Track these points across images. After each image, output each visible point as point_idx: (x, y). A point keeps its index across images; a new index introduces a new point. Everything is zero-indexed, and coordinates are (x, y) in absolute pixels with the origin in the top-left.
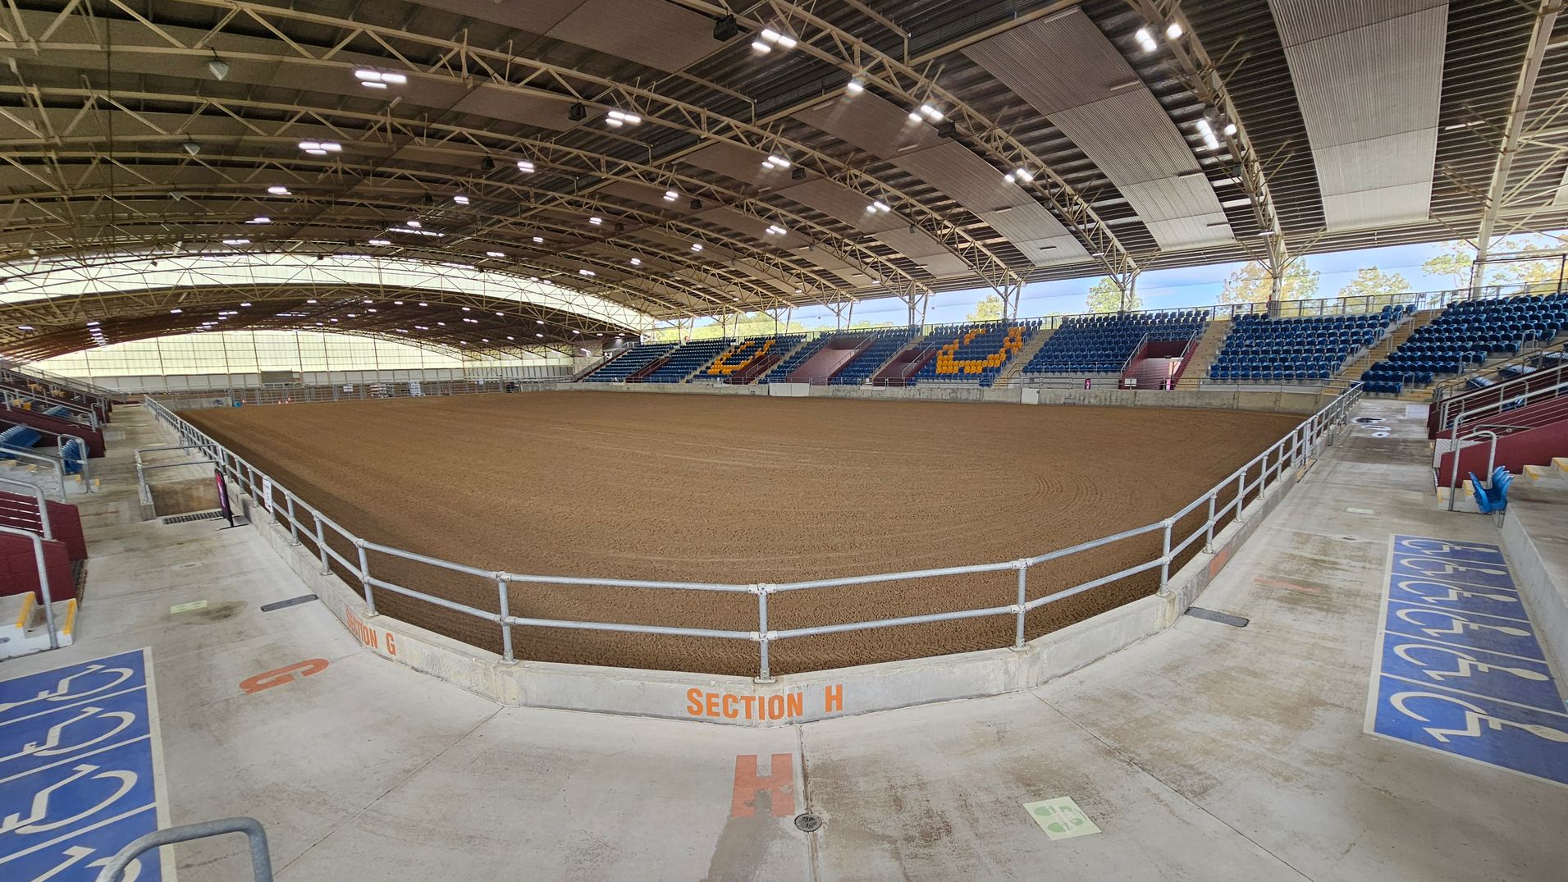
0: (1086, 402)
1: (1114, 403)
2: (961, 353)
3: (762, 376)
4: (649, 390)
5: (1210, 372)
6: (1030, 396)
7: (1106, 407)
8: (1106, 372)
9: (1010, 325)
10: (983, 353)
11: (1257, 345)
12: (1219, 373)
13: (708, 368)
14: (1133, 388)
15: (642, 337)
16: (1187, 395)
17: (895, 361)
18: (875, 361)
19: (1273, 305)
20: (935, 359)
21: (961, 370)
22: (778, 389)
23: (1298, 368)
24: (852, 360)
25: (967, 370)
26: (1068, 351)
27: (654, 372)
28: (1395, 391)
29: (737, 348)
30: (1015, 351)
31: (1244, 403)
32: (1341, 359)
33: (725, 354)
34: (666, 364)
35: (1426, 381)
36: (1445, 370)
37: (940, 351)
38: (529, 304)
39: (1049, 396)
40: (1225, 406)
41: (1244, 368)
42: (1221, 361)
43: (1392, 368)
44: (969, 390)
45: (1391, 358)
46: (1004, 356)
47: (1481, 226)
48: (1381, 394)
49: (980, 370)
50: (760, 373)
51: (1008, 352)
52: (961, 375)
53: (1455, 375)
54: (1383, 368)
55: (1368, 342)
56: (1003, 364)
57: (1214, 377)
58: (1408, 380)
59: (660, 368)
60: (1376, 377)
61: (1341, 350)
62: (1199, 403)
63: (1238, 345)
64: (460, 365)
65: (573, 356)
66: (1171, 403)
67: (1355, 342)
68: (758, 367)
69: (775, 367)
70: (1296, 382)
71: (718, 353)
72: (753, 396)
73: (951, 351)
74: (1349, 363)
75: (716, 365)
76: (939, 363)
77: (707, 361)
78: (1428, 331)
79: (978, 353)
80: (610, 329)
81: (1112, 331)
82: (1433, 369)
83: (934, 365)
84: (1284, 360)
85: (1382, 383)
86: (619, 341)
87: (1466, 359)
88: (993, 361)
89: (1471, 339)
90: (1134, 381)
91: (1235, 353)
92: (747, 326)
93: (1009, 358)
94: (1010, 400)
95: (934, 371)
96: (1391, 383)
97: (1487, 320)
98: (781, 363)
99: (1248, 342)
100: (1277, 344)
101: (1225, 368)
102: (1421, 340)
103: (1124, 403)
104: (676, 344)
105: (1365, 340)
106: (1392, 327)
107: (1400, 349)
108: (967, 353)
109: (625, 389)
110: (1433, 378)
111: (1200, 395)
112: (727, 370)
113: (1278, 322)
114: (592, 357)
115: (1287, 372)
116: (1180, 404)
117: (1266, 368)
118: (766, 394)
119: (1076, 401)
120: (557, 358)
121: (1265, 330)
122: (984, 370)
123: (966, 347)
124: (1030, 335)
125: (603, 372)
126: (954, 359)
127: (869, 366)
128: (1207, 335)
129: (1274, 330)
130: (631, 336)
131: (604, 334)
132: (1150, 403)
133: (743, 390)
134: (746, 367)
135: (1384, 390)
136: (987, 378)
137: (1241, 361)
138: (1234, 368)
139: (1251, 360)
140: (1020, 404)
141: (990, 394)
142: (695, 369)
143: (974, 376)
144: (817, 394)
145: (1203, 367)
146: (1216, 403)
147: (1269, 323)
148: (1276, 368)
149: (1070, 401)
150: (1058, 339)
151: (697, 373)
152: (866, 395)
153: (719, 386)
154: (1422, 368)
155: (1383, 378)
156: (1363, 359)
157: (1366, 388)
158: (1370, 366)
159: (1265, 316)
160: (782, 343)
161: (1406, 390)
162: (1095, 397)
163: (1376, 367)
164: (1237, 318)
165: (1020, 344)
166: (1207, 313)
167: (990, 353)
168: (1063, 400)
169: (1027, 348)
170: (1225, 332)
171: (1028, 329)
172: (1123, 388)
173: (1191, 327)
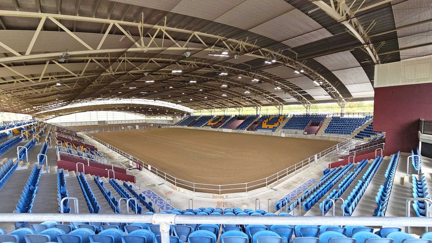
0: (296, 137)
1: (302, 138)
2: (268, 123)
3: (221, 126)
4: (193, 129)
6: (283, 135)
7: (300, 139)
8: (301, 130)
9: (280, 116)
10: (273, 123)
11: (336, 124)
12: (326, 131)
13: (207, 123)
15: (191, 114)
16: (318, 136)
17: (252, 124)
18: (248, 124)
19: (341, 114)
20: (262, 124)
21: (268, 127)
22: (225, 130)
23: (344, 131)
24: (243, 123)
25: (269, 127)
26: (293, 124)
27: (194, 124)
28: (362, 138)
29: (214, 118)
30: (281, 123)
31: (331, 139)
32: (354, 129)
33: (212, 120)
34: (197, 122)
35: (369, 136)
36: (373, 134)
37: (263, 122)
38: (165, 107)
39: (287, 135)
40: (327, 140)
41: (333, 130)
42: (328, 128)
43: (364, 132)
44: (269, 133)
45: (364, 130)
46: (278, 124)
49: (272, 127)
50: (220, 125)
52: (268, 128)
56: (278, 126)
57: (325, 132)
59: (196, 123)
60: (360, 135)
61: (355, 127)
62: (321, 139)
63: (332, 124)
64: (145, 119)
65: (173, 118)
66: (315, 138)
67: (358, 125)
68: (220, 124)
69: (224, 124)
70: (344, 134)
71: (210, 119)
72: (218, 131)
73: (266, 122)
74: (356, 130)
75: (209, 122)
76: (263, 125)
77: (207, 121)
79: (272, 123)
80: (183, 112)
81: (304, 119)
82: (371, 133)
83: (262, 126)
84: (342, 129)
86: (185, 115)
88: (276, 125)
90: (306, 133)
91: (331, 126)
92: (217, 112)
93: (279, 125)
94: (278, 136)
95: (262, 127)
98: (225, 123)
99: (334, 124)
100: (341, 125)
101: (328, 130)
103: (304, 138)
104: (199, 116)
105: (360, 125)
106: (367, 122)
107: (367, 127)
108: (270, 123)
109: (187, 128)
110: (371, 136)
111: (321, 137)
112: (212, 124)
113: (342, 119)
114: (179, 119)
116: (317, 139)
117: (337, 131)
118: (221, 131)
119: (294, 137)
120: (170, 118)
121: (339, 121)
122: (273, 127)
123: (270, 121)
124: (285, 119)
125: (182, 123)
126: (267, 124)
127: (246, 125)
128: (326, 121)
129: (341, 121)
130: (188, 114)
131: (182, 113)
132: (310, 138)
133: (216, 130)
134: (217, 124)
135: (360, 138)
136: (274, 129)
137: (332, 128)
138: (330, 130)
139: (334, 128)
140: (281, 137)
141: (274, 134)
142: (204, 123)
143: (271, 129)
144: (234, 132)
145: (323, 129)
146: (325, 139)
147: (340, 119)
148: (339, 131)
149: (292, 137)
150: (291, 120)
151: (205, 124)
152: (245, 133)
153: (210, 129)
154: (369, 133)
156: (360, 129)
157: (356, 137)
159: (339, 117)
160: (226, 117)
161: (365, 138)
162: (298, 136)
163: (361, 132)
164: (333, 117)
165: (282, 121)
166: (326, 115)
167: (275, 123)
168: (290, 137)
169: (284, 122)
170: (330, 121)
171: (285, 117)
172: (304, 134)
173: (322, 119)
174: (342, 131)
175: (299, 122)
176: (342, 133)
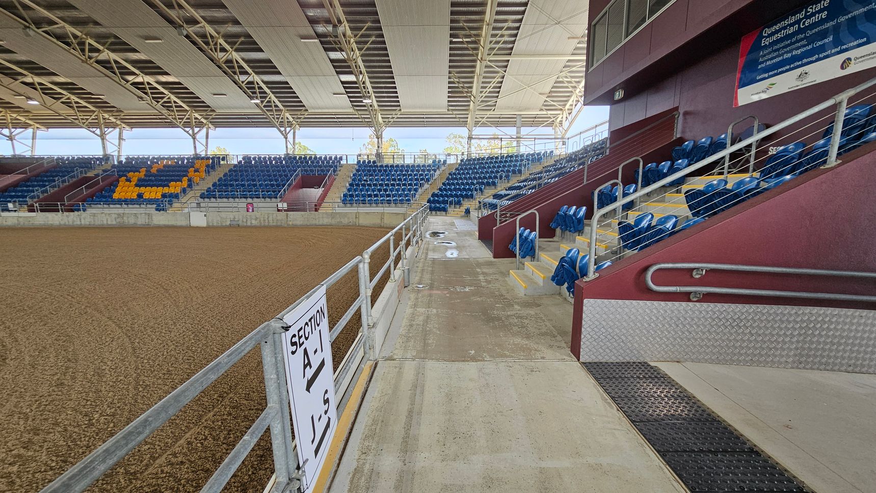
0: (249, 224)
1: (271, 224)
2: (144, 181)
5: (342, 199)
6: (198, 219)
7: (265, 227)
8: (270, 198)
9: (198, 159)
10: (166, 180)
11: (370, 180)
12: (348, 199)
14: (285, 210)
16: (325, 216)
19: (378, 155)
20: (115, 186)
21: (140, 196)
23: (394, 196)
24: (14, 184)
25: (146, 196)
26: (242, 181)
28: (445, 210)
30: (197, 180)
31: (363, 221)
32: (416, 190)
35: (459, 203)
36: (467, 196)
37: (124, 178)
39: (216, 218)
40: (351, 224)
41: (363, 196)
42: (349, 190)
43: (442, 196)
45: (440, 189)
46: (185, 183)
47: (469, 120)
48: (438, 213)
49: (159, 196)
51: (190, 180)
52: (140, 200)
53: (472, 200)
54: (437, 195)
55: (428, 180)
56: (184, 191)
57: (344, 202)
58: (451, 203)
60: (434, 202)
61: (416, 185)
62: (333, 222)
63: (360, 180)
66: (314, 222)
67: (422, 179)
70: (394, 205)
73: (135, 179)
74: (420, 193)
76: (119, 189)
78: (454, 174)
79: (161, 181)
81: (277, 167)
82: (461, 196)
83: (113, 191)
84: (386, 190)
85: (438, 205)
87: (476, 190)
88: (174, 188)
89: (475, 178)
90: (285, 205)
91: (358, 185)
93: (190, 186)
94: (179, 223)
95: (111, 197)
96: (443, 205)
97: (479, 168)
100: (382, 180)
101: (351, 196)
102: (453, 179)
103: (279, 224)
105: (427, 179)
106: (438, 172)
107: (444, 184)
108: (150, 181)
110: (462, 202)
111: (333, 215)
113: (381, 166)
115: (388, 199)
116: (321, 223)
117: (376, 196)
119: (239, 223)
121: (374, 171)
122: (164, 196)
123: (155, 175)
124: (213, 167)
126: (136, 185)
128: (341, 173)
129: (380, 171)
132: (299, 223)
135: (439, 209)
136: (163, 203)
137: (361, 190)
138: (357, 196)
139: (367, 191)
140: (190, 228)
141: (163, 218)
143: (150, 201)
145: (338, 195)
146: (345, 221)
147: (377, 166)
148: (382, 196)
149: (234, 223)
150: (235, 171)
154: (456, 196)
155: (438, 202)
156: (427, 190)
157: (431, 209)
158: (430, 195)
159: (374, 162)
161: (451, 210)
162: (256, 219)
163: (434, 195)
164: (359, 162)
165: (203, 175)
166: (341, 158)
167: (173, 181)
168: (228, 223)
169: (208, 178)
170: (352, 172)
171: (213, 162)
172: (279, 210)
173: (331, 167)
174: (388, 196)
175: (264, 176)
176: (389, 202)
